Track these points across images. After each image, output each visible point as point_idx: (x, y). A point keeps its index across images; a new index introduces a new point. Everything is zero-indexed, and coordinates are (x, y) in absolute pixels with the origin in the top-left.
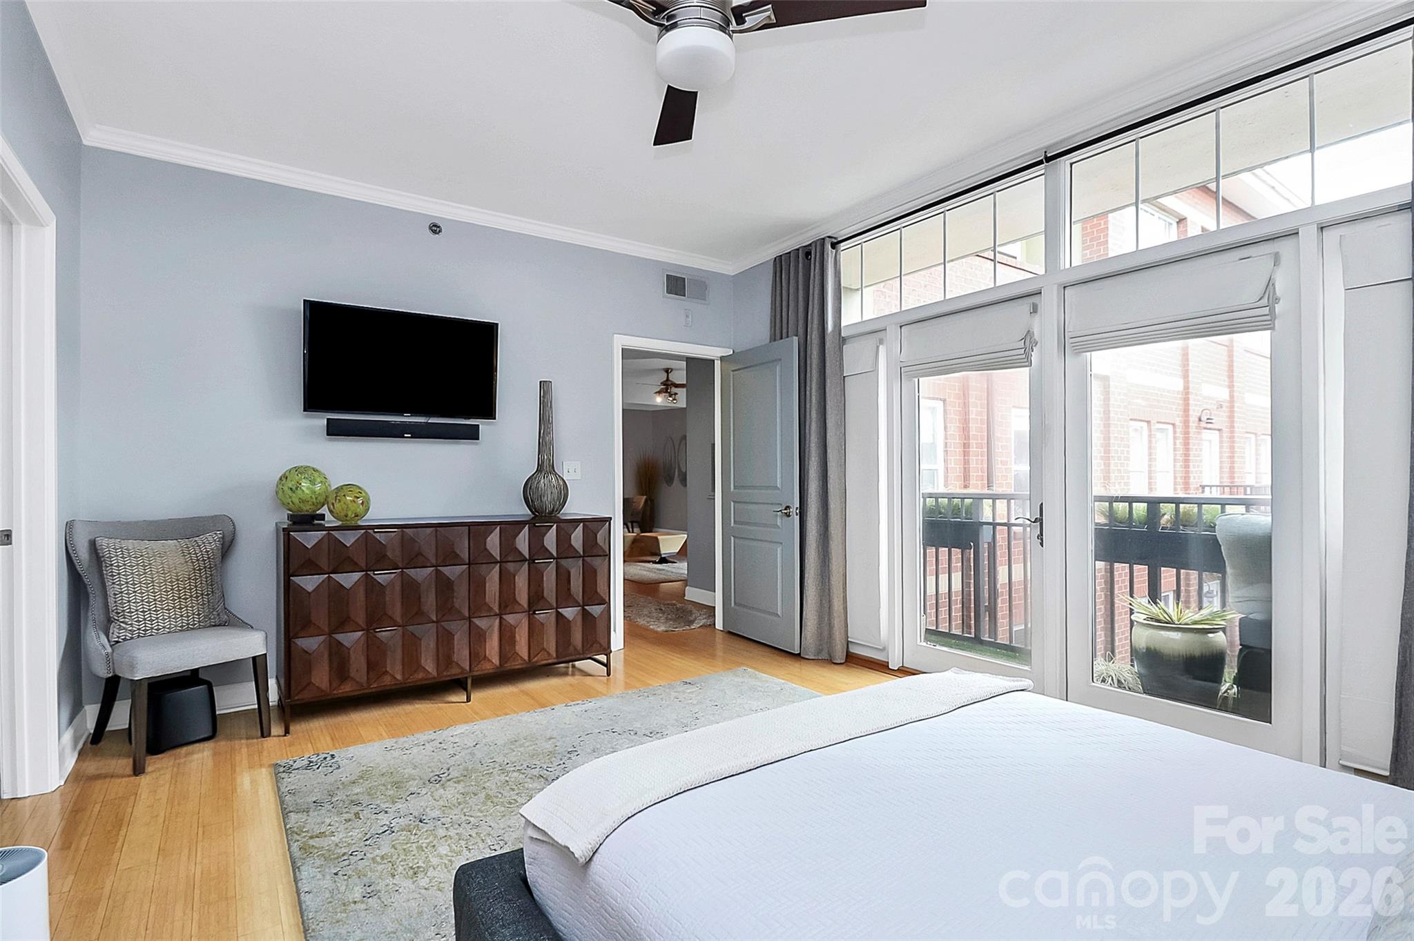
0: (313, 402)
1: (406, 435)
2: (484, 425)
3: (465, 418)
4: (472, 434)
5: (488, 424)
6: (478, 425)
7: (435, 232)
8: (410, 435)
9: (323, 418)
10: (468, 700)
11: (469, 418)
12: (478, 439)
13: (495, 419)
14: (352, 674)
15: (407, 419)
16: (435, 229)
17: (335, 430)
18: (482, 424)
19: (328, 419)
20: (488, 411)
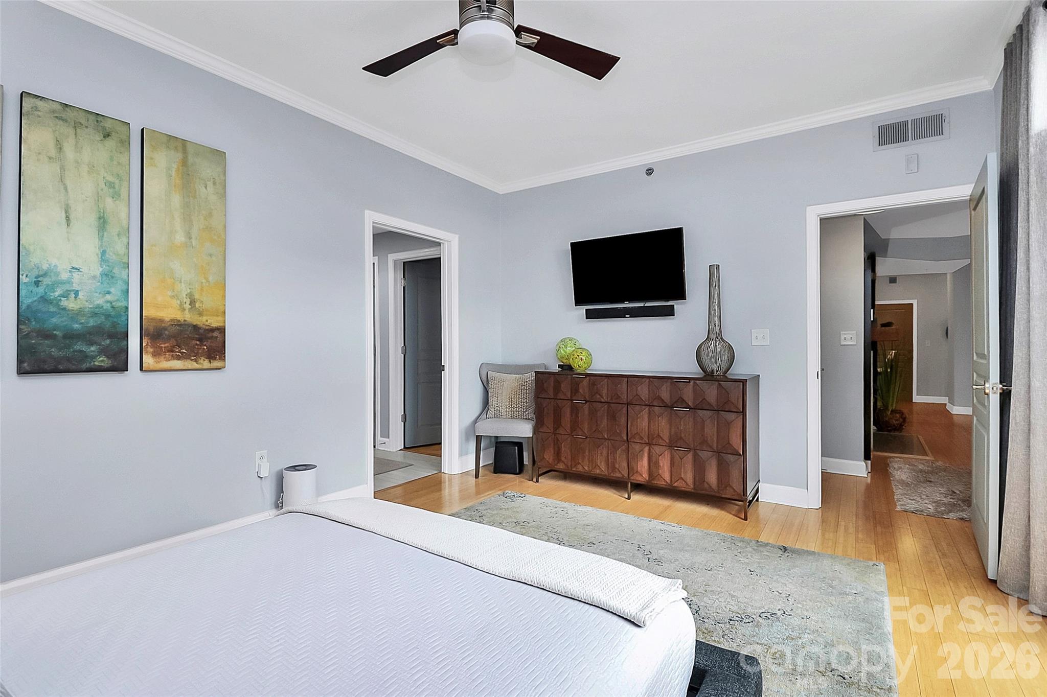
0: (579, 301)
1: (627, 316)
2: (678, 305)
3: (665, 301)
4: (669, 312)
5: (681, 304)
6: (674, 305)
7: (651, 174)
8: (629, 316)
9: (583, 309)
10: (629, 498)
11: (668, 301)
12: (674, 315)
13: (686, 299)
14: (563, 459)
15: (627, 305)
16: (650, 172)
17: (590, 315)
18: (677, 304)
19: (586, 310)
20: (680, 294)
